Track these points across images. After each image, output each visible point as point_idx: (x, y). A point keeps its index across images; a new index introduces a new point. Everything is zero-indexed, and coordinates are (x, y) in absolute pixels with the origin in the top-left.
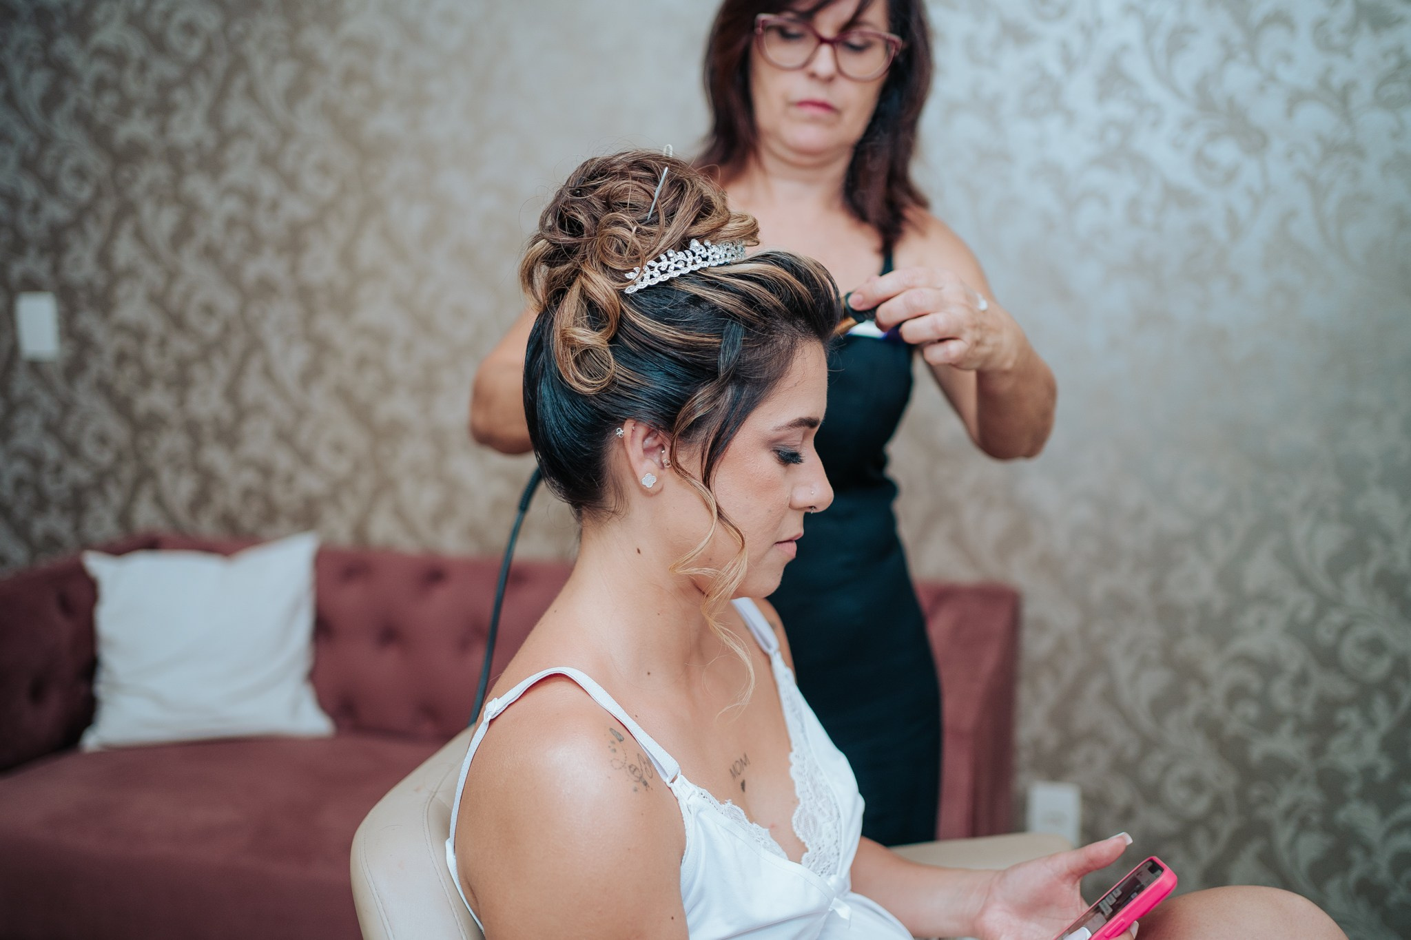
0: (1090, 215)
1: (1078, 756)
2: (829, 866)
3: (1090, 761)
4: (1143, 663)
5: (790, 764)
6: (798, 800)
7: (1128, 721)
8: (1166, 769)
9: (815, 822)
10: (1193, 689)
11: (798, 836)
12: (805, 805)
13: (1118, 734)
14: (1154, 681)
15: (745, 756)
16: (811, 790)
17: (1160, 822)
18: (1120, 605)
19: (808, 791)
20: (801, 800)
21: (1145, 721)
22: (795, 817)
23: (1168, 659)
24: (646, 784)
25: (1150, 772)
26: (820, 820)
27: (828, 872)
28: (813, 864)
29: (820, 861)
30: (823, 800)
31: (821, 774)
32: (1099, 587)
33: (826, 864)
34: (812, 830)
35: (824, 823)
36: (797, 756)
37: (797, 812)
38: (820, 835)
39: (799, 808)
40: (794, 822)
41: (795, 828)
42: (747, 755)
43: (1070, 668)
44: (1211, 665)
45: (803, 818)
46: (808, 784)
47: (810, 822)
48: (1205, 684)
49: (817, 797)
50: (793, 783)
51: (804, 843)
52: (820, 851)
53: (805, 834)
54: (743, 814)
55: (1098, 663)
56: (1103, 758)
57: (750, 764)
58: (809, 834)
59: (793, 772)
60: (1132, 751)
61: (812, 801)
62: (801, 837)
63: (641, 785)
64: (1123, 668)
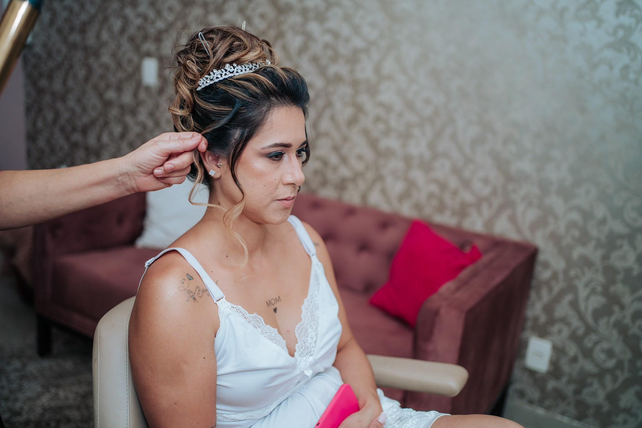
0: (602, 72)
1: (555, 328)
2: (310, 352)
3: (560, 331)
4: (593, 291)
5: (303, 303)
6: (301, 319)
7: (581, 317)
8: (596, 343)
9: (306, 331)
10: (616, 309)
11: (296, 335)
12: (304, 322)
13: (575, 322)
14: (597, 301)
15: (279, 297)
16: (309, 317)
17: (589, 367)
18: (586, 263)
19: (308, 316)
20: (303, 320)
21: (590, 320)
22: (298, 326)
23: (605, 292)
24: (195, 299)
25: (588, 343)
26: (310, 330)
27: (310, 354)
28: (301, 350)
29: (305, 348)
30: (314, 322)
31: (319, 311)
32: (577, 252)
33: (309, 350)
34: (303, 334)
35: (311, 332)
36: (308, 301)
37: (299, 324)
38: (307, 337)
39: (301, 323)
40: (296, 329)
41: (296, 331)
42: (280, 297)
43: (557, 288)
44: (627, 299)
45: (301, 328)
46: (309, 313)
47: (304, 330)
48: (622, 307)
49: (312, 320)
50: (301, 311)
51: (297, 339)
52: (305, 344)
53: (299, 335)
54: (263, 320)
55: (571, 288)
56: (566, 332)
57: (281, 301)
58: (301, 335)
59: (303, 307)
60: (581, 332)
61: (308, 321)
62: (297, 336)
63: (192, 300)
64: (583, 293)
